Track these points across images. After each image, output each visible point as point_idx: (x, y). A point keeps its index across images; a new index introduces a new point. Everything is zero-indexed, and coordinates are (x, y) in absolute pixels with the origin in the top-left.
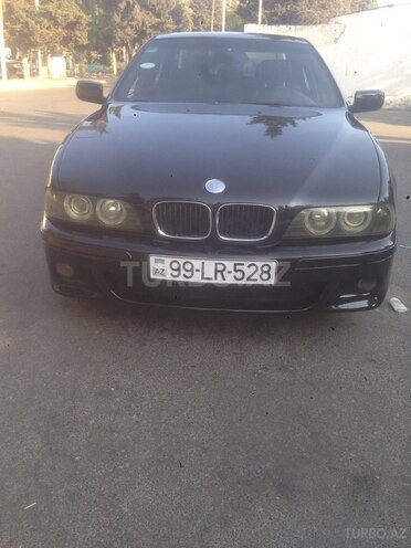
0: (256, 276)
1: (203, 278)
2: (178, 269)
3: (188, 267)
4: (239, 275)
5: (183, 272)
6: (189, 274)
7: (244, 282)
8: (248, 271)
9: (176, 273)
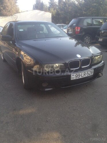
0: (90, 74)
1: (82, 77)
2: (77, 76)
3: (79, 75)
4: (88, 74)
5: (78, 76)
6: (79, 77)
7: (89, 75)
8: (89, 73)
9: (76, 77)
